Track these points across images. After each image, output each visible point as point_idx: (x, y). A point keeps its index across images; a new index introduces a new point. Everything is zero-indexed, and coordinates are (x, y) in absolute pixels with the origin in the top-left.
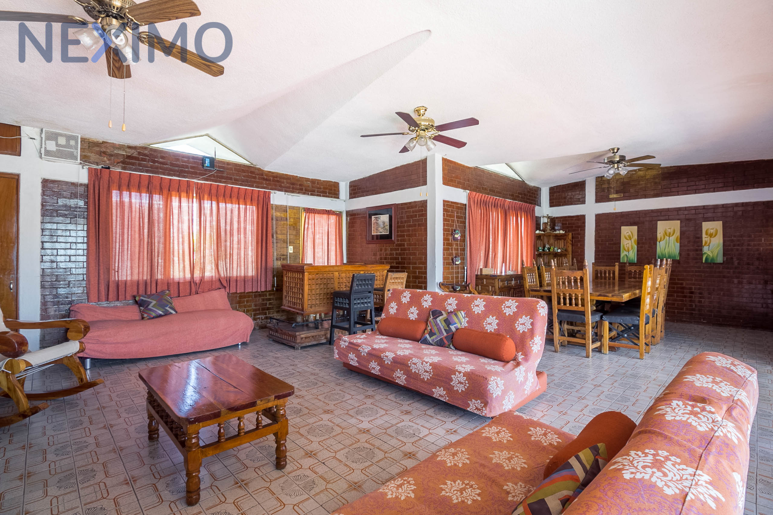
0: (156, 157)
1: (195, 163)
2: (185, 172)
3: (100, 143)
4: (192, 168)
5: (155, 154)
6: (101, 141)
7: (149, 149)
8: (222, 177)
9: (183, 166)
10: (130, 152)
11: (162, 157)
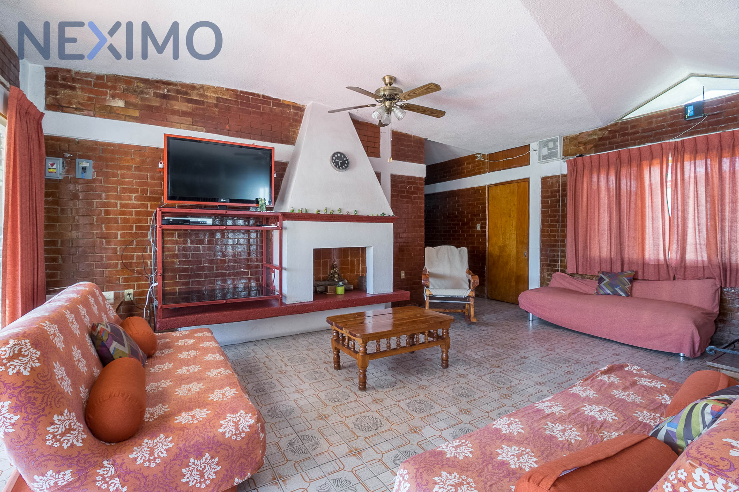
0: (627, 129)
1: (674, 118)
2: (661, 134)
3: (578, 136)
4: (671, 125)
5: (626, 126)
6: (578, 134)
7: (619, 124)
8: (718, 123)
9: (658, 128)
10: (600, 134)
11: (633, 127)
